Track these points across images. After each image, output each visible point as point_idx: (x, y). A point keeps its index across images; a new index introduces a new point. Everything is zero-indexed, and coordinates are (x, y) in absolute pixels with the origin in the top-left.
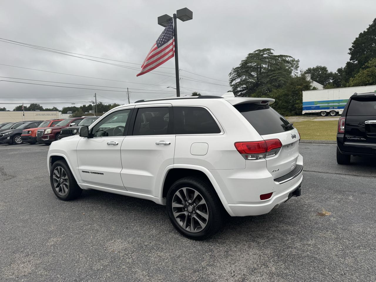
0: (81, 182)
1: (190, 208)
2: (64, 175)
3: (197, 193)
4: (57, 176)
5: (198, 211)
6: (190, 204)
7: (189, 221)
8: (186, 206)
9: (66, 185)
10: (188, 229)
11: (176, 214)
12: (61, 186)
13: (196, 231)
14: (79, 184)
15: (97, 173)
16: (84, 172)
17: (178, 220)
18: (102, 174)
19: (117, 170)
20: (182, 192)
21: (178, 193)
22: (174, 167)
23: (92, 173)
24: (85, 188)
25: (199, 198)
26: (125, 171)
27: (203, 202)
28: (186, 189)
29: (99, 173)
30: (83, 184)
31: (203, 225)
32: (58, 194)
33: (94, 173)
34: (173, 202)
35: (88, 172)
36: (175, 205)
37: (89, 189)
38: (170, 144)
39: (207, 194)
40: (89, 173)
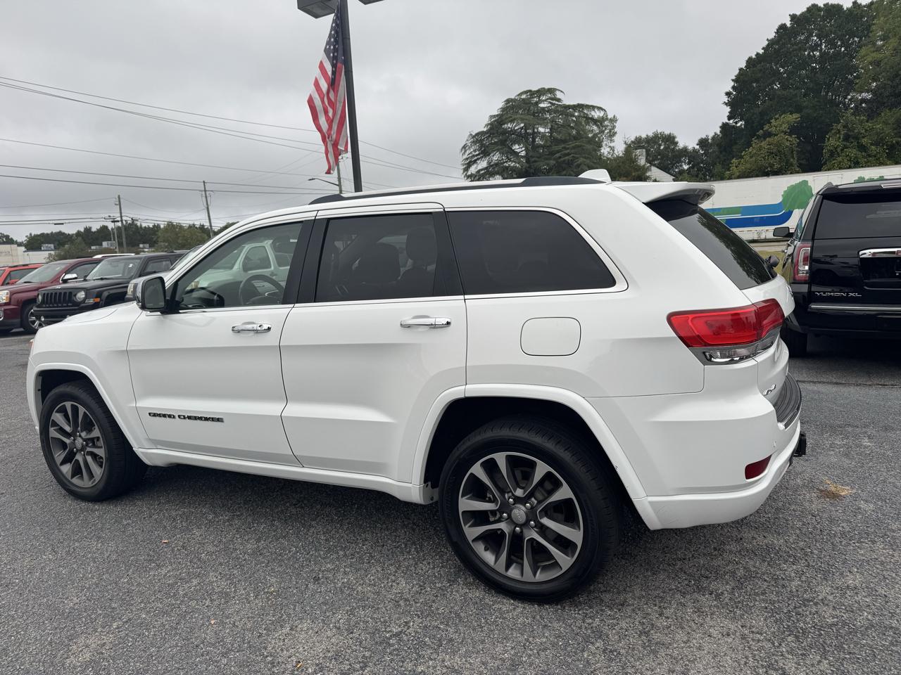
0: (146, 444)
1: (520, 512)
2: (88, 426)
3: (542, 469)
4: (62, 431)
5: (546, 521)
6: (518, 500)
7: (516, 548)
8: (505, 507)
9: (94, 456)
10: (513, 572)
11: (471, 532)
12: (77, 461)
13: (540, 576)
14: (138, 450)
15: (200, 418)
16: (155, 415)
17: (480, 548)
18: (219, 420)
19: (272, 409)
20: (491, 467)
21: (477, 470)
22: (468, 395)
23: (184, 418)
24: (159, 463)
25: (550, 483)
26: (296, 410)
27: (565, 492)
28: (507, 456)
29: (206, 419)
30: (150, 452)
31: (565, 561)
32: (68, 483)
33: (189, 418)
34: (462, 497)
35: (170, 416)
36: (467, 504)
37: (171, 464)
38: (448, 323)
39: (579, 469)
40: (174, 417)
